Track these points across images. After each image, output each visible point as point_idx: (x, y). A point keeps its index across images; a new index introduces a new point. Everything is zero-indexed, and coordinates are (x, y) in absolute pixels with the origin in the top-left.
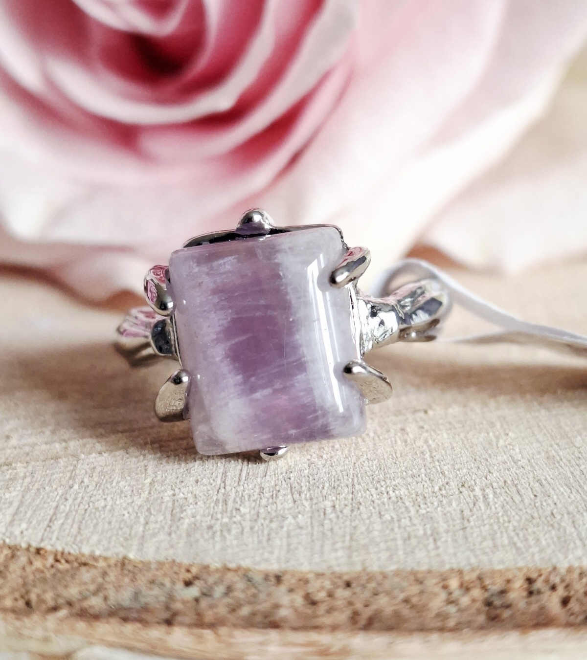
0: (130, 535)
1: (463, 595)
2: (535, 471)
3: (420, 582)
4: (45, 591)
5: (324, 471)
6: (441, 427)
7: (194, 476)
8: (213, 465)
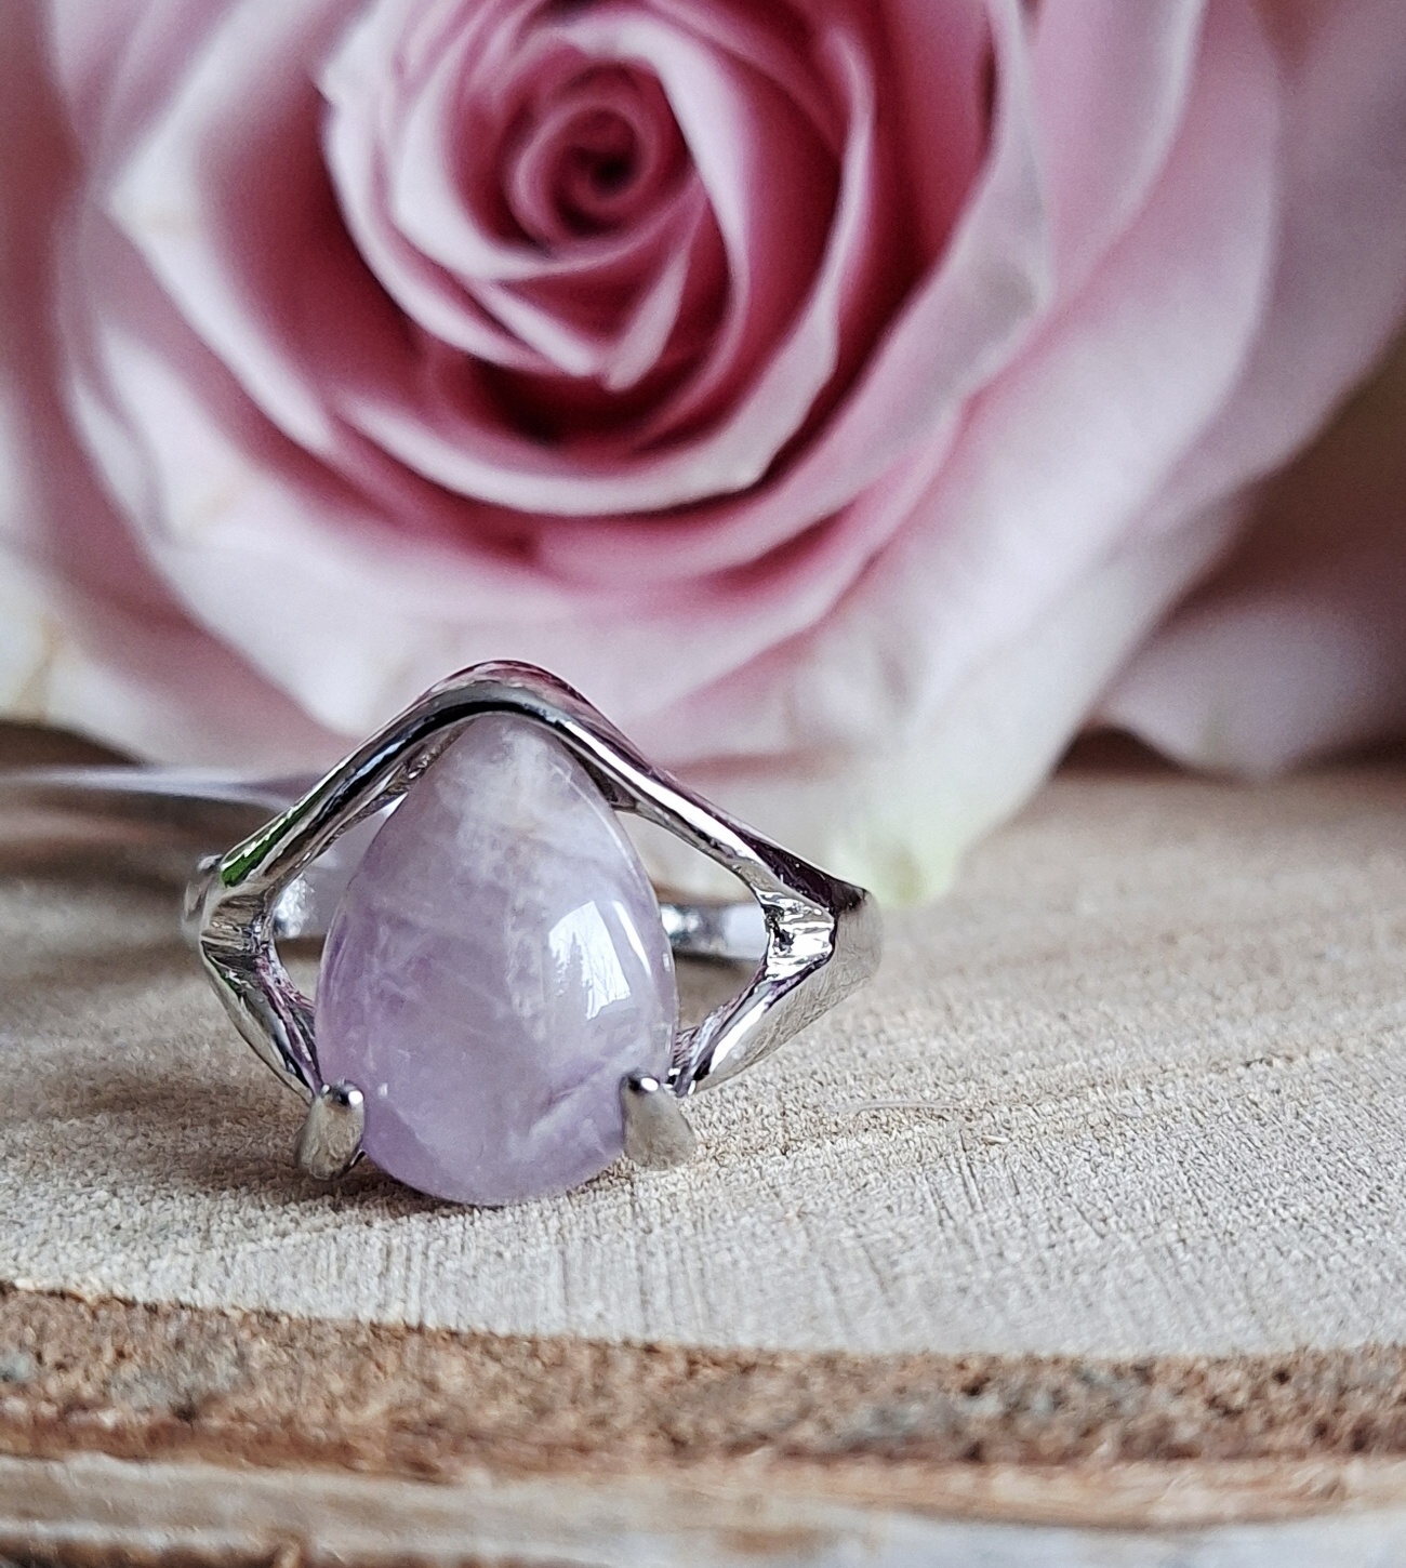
0: (815, 1310)
5: (1127, 1178)
7: (877, 1200)
8: (904, 1180)
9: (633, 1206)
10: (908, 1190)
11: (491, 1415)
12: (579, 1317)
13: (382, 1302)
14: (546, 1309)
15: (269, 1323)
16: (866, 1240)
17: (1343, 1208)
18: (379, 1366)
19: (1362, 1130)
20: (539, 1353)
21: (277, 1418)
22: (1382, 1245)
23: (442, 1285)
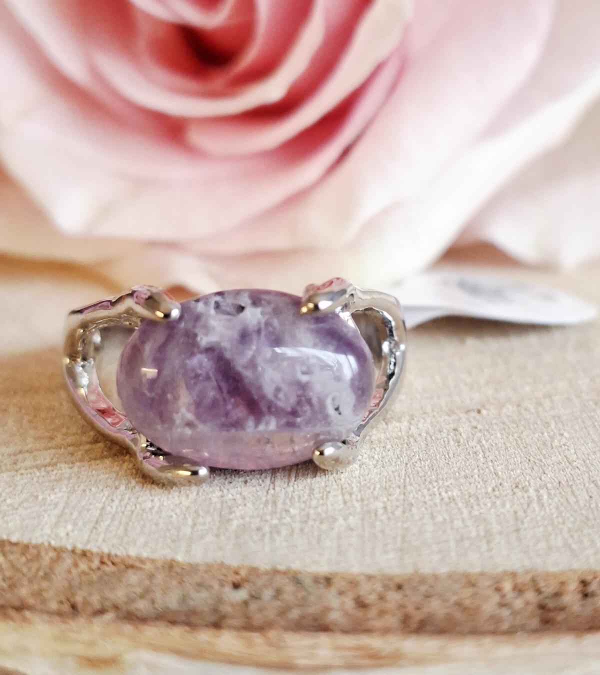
0: (178, 537)
1: (516, 598)
2: (590, 472)
3: (473, 585)
4: (90, 594)
5: (375, 471)
6: (495, 427)
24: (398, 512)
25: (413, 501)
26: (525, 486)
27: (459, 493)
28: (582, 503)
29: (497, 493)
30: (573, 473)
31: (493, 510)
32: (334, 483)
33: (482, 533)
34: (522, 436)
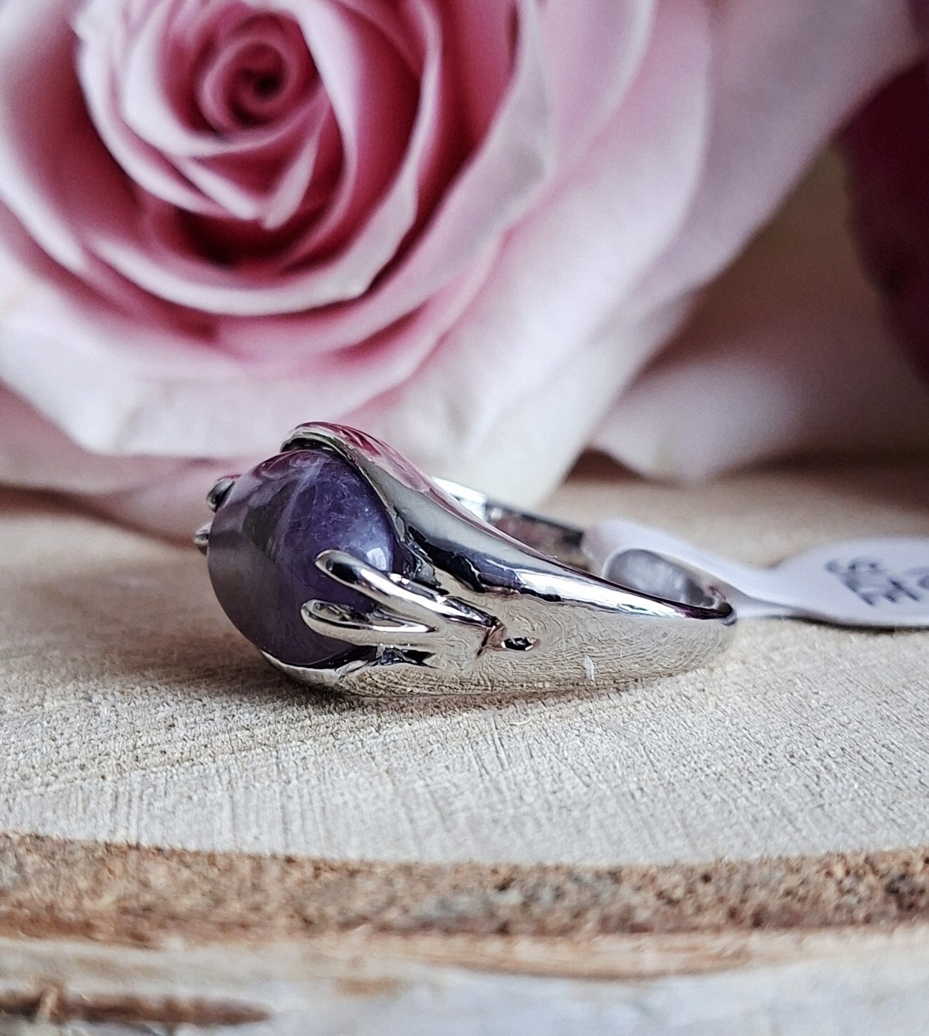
1: (855, 883)
3: (797, 871)
4: (323, 905)
7: (439, 762)
8: (457, 748)
9: (278, 766)
10: (459, 755)
11: (185, 904)
12: (242, 839)
13: (113, 829)
14: (220, 833)
15: (38, 843)
16: (432, 788)
17: (746, 767)
18: (110, 871)
19: (759, 715)
20: (217, 863)
21: (44, 906)
22: (773, 791)
23: (152, 818)
24: (661, 793)
25: (672, 780)
26: (802, 755)
27: (724, 768)
28: (883, 770)
29: (772, 765)
30: (853, 736)
31: (777, 785)
32: (560, 764)
33: (778, 813)
34: (767, 697)
